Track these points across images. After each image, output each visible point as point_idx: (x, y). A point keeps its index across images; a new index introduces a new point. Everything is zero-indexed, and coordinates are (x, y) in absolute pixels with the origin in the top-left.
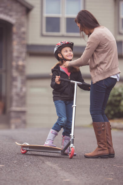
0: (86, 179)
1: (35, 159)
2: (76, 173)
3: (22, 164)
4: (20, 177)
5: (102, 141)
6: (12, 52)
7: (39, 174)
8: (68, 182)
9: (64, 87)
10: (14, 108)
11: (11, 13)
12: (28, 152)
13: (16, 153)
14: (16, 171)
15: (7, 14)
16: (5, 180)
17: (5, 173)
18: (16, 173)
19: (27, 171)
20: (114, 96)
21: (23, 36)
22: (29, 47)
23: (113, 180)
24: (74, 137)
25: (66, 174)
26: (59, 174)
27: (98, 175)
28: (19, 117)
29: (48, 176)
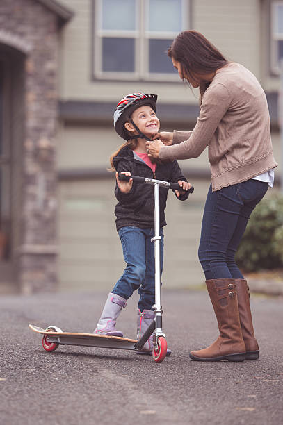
0: (194, 409)
1: (76, 364)
2: (170, 395)
3: (46, 375)
4: (41, 405)
5: (230, 322)
6: (23, 118)
7: (86, 398)
8: (152, 415)
9: (143, 197)
10: (30, 247)
11: (21, 29)
12: (60, 348)
13: (34, 350)
14: (32, 393)
15: (13, 30)
16: (7, 413)
17: (6, 396)
18: (33, 396)
19: (58, 391)
20: (258, 218)
21: (49, 81)
22: (63, 105)
23: (254, 412)
24: (162, 312)
25: (147, 399)
26: (131, 397)
27: (219, 400)
28: (41, 268)
29: (106, 403)
